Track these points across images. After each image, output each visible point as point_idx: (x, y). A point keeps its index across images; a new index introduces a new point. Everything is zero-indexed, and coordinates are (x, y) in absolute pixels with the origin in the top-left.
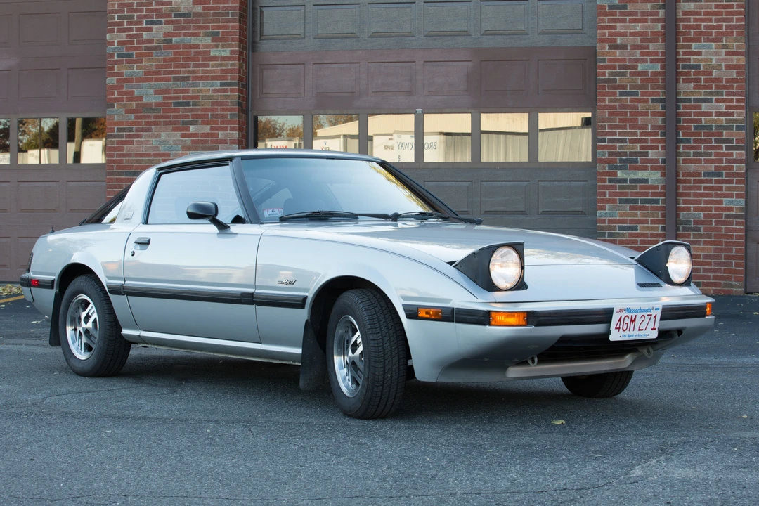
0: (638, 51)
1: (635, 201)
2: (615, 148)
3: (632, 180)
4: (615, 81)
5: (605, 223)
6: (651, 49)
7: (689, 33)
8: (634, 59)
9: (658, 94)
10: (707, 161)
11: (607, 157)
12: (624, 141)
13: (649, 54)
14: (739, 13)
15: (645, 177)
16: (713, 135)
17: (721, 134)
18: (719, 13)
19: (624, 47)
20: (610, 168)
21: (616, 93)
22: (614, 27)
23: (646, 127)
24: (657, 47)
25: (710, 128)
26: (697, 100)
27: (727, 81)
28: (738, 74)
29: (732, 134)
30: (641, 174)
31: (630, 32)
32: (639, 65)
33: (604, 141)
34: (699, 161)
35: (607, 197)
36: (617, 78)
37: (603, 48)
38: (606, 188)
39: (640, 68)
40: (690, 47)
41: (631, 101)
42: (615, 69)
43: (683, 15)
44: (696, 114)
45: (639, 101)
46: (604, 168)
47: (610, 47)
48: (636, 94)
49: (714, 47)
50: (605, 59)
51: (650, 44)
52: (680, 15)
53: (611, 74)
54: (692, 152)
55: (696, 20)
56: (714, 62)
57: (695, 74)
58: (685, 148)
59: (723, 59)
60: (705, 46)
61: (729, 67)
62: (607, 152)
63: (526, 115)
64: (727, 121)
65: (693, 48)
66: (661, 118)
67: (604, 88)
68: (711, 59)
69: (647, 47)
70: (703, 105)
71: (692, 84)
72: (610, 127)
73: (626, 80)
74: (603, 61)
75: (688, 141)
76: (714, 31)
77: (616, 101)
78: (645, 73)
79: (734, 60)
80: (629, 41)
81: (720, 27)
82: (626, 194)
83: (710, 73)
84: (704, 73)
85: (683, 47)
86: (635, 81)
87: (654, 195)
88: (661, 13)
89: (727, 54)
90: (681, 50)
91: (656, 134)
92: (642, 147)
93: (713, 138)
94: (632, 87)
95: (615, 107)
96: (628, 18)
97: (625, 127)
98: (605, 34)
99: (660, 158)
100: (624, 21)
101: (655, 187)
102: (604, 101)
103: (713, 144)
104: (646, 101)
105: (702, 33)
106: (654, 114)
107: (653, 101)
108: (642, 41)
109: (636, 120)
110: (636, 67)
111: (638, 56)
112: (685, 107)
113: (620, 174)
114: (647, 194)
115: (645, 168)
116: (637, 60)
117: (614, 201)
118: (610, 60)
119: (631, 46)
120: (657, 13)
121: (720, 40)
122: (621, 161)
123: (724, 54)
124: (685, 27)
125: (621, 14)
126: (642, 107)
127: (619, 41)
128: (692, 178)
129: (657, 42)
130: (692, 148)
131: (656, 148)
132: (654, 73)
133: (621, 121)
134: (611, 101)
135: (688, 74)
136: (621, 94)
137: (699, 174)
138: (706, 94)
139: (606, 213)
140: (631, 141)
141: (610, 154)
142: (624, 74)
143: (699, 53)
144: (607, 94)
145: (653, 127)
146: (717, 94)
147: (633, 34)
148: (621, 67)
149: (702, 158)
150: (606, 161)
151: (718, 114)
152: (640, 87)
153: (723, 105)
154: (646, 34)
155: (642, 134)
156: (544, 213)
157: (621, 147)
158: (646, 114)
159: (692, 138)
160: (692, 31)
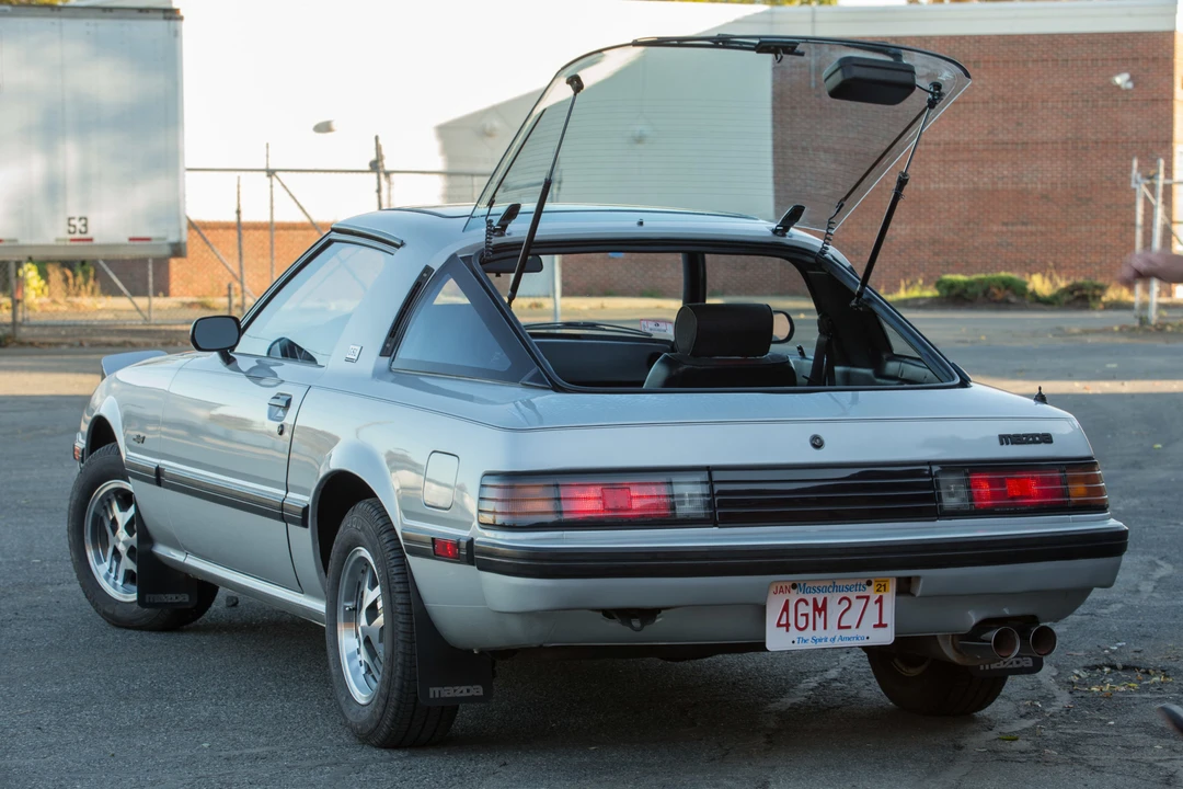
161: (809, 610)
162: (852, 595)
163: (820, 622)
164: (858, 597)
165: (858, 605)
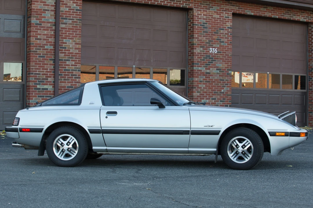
0: (45, 41)
1: (43, 97)
2: (36, 76)
3: (43, 89)
4: (37, 52)
5: (33, 105)
6: (50, 41)
7: (63, 36)
10: (68, 82)
11: (34, 80)
12: (40, 74)
14: (79, 30)
15: (47, 87)
16: (70, 73)
17: (73, 73)
18: (73, 29)
19: (40, 39)
20: (35, 84)
22: (37, 32)
23: (47, 69)
24: (52, 40)
25: (69, 70)
26: (65, 60)
27: (75, 53)
28: (79, 51)
29: (76, 73)
30: (45, 87)
31: (43, 34)
32: (45, 46)
33: (33, 74)
34: (65, 82)
35: (34, 95)
36: (38, 50)
37: (33, 39)
38: (33, 91)
40: (63, 40)
41: (42, 59)
42: (37, 47)
43: (61, 29)
44: (65, 65)
45: (45, 59)
46: (32, 84)
47: (36, 39)
48: (44, 57)
49: (71, 41)
51: (50, 39)
52: (60, 29)
53: (36, 49)
54: (63, 79)
55: (65, 31)
56: (71, 47)
57: (65, 50)
58: (61, 77)
59: (74, 46)
60: (68, 40)
61: (76, 49)
62: (34, 78)
64: (75, 68)
65: (64, 41)
66: (53, 66)
67: (33, 54)
68: (70, 45)
69: (48, 40)
70: (67, 62)
71: (63, 54)
72: (35, 69)
73: (41, 52)
74: (33, 44)
75: (62, 75)
76: (71, 35)
77: (37, 59)
78: (47, 49)
79: (78, 46)
80: (42, 37)
82: (40, 94)
83: (69, 51)
84: (67, 50)
86: (44, 52)
87: (50, 94)
89: (75, 44)
91: (51, 72)
92: (46, 77)
93: (70, 74)
94: (43, 54)
95: (36, 61)
96: (42, 29)
97: (40, 69)
99: (52, 81)
100: (41, 30)
101: (50, 92)
102: (33, 59)
103: (70, 76)
104: (48, 60)
105: (67, 36)
106: (50, 64)
107: (50, 60)
110: (44, 47)
111: (45, 43)
112: (61, 63)
113: (38, 86)
114: (47, 94)
115: (47, 84)
116: (45, 44)
117: (36, 97)
119: (43, 39)
120: (52, 28)
121: (73, 39)
122: (39, 82)
123: (74, 43)
124: (62, 33)
126: (46, 62)
127: (39, 36)
128: (63, 88)
130: (63, 77)
131: (51, 77)
132: (51, 50)
136: (39, 57)
137: (65, 87)
139: (33, 101)
140: (42, 74)
141: (35, 79)
142: (40, 49)
143: (66, 43)
144: (34, 56)
145: (50, 69)
146: (72, 58)
148: (39, 47)
149: (67, 81)
150: (33, 81)
151: (72, 65)
152: (46, 54)
153: (74, 62)
154: (48, 35)
155: (46, 72)
156: (5, 101)
157: (39, 76)
158: (48, 64)
159: (63, 74)
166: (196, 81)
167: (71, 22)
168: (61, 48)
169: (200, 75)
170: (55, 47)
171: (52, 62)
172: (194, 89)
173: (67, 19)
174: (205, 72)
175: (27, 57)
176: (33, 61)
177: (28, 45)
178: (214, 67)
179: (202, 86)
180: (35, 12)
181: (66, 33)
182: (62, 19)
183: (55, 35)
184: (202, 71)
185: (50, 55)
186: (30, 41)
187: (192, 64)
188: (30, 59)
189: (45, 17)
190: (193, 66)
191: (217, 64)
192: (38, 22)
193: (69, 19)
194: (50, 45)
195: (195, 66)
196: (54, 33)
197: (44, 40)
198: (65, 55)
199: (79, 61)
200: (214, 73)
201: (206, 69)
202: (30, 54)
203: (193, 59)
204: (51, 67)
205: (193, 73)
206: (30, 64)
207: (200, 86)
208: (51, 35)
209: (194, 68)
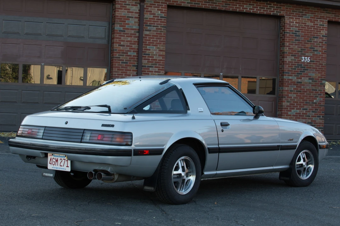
4: (120, 58)
7: (146, 42)
8: (127, 50)
9: (135, 63)
13: (132, 49)
14: (164, 37)
18: (157, 36)
19: (124, 46)
21: (120, 62)
22: (120, 38)
24: (135, 46)
26: (148, 67)
27: (159, 60)
28: (163, 58)
36: (121, 57)
39: (129, 53)
40: (147, 47)
41: (125, 65)
42: (120, 53)
43: (145, 36)
44: (148, 71)
45: (128, 66)
47: (119, 45)
48: (127, 63)
50: (117, 50)
52: (144, 36)
53: (119, 55)
56: (154, 53)
57: (148, 57)
59: (158, 52)
61: (160, 55)
63: (83, 69)
65: (148, 47)
66: (135, 72)
67: (116, 60)
68: (154, 52)
69: (132, 46)
70: (150, 68)
71: (147, 61)
72: (118, 74)
73: (124, 58)
74: (116, 50)
76: (155, 42)
77: (120, 65)
78: (130, 56)
79: (161, 53)
81: (157, 41)
83: (153, 57)
84: (151, 57)
85: (144, 47)
88: (137, 34)
89: (159, 51)
90: (143, 48)
94: (126, 60)
95: (119, 67)
96: (125, 35)
98: (117, 40)
100: (124, 36)
102: (116, 65)
104: (131, 66)
106: (133, 71)
107: (133, 66)
108: (130, 44)
109: (127, 72)
110: (127, 53)
111: (128, 49)
116: (128, 51)
118: (119, 50)
120: (136, 34)
121: (157, 46)
123: (158, 50)
124: (145, 40)
125: (123, 33)
127: (122, 43)
129: (136, 45)
132: (134, 56)
133: (121, 72)
134: (118, 65)
135: (146, 57)
136: (122, 63)
138: (151, 64)
142: (123, 55)
143: (150, 50)
144: (117, 62)
146: (155, 65)
147: (127, 41)
153: (157, 69)
158: (130, 70)
160: (148, 42)
161: (55, 161)
162: (62, 158)
163: (57, 164)
164: (63, 159)
165: (63, 161)
166: (286, 91)
167: (155, 29)
168: (144, 54)
169: (291, 84)
170: (138, 54)
171: (135, 68)
172: (284, 99)
173: (151, 26)
174: (296, 81)
175: (111, 63)
176: (116, 67)
177: (112, 51)
178: (307, 77)
179: (293, 96)
180: (119, 19)
181: (150, 40)
182: (146, 26)
183: (139, 42)
184: (293, 81)
185: (133, 61)
186: (113, 48)
187: (282, 73)
188: (113, 65)
189: (128, 24)
190: (283, 75)
191: (309, 74)
192: (122, 28)
193: (154, 26)
194: (133, 52)
195: (286, 75)
196: (137, 39)
197: (127, 46)
198: (148, 62)
199: (162, 67)
200: (306, 83)
201: (297, 78)
202: (113, 60)
203: (284, 68)
204: (134, 74)
205: (283, 82)
206: (112, 69)
207: (290, 95)
208: (134, 41)
209: (284, 77)
